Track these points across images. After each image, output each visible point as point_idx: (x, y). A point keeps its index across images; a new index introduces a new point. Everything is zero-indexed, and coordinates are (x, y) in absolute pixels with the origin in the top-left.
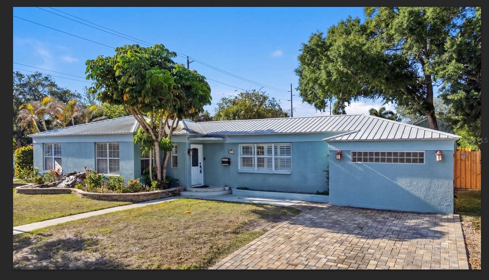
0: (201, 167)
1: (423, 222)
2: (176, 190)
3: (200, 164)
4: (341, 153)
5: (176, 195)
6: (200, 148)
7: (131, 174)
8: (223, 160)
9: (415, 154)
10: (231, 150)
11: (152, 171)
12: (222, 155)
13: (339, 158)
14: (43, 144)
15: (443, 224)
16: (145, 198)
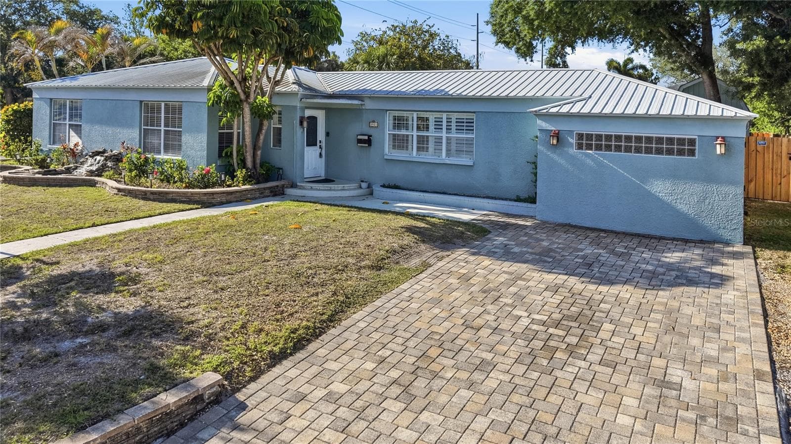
0: (320, 147)
1: (692, 257)
2: (277, 186)
3: (320, 142)
4: (557, 135)
5: (278, 193)
6: (320, 115)
7: (201, 158)
8: (359, 137)
9: (681, 141)
10: (374, 122)
11: (238, 152)
12: (357, 129)
13: (555, 142)
14: (51, 99)
15: (725, 261)
16: (224, 199)
